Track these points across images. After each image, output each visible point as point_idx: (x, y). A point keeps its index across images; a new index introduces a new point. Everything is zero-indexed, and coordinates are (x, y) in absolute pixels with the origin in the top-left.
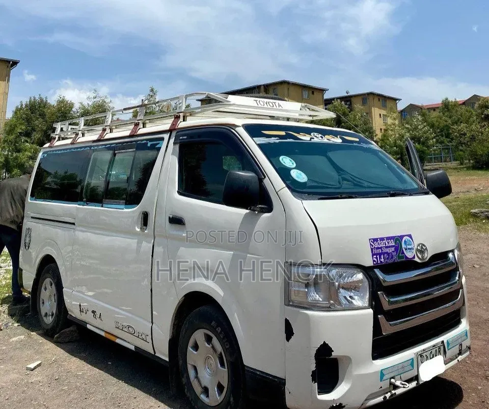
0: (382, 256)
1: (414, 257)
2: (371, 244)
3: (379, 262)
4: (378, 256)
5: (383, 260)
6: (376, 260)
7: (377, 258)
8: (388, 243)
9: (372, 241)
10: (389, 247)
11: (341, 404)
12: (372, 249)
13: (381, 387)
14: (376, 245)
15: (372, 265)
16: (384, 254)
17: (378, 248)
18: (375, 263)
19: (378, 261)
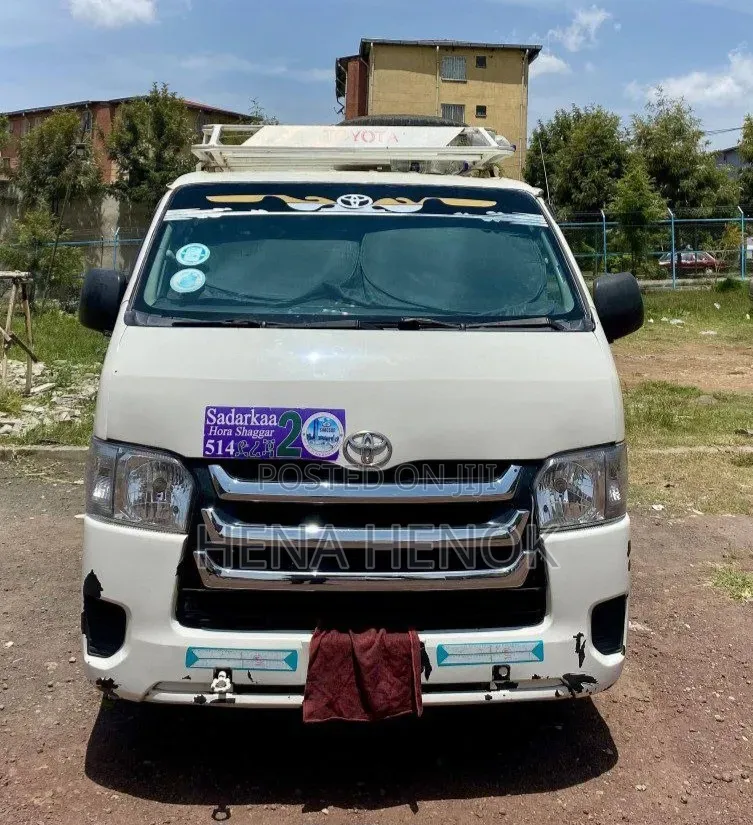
0: (232, 443)
1: (335, 456)
2: (207, 417)
3: (220, 453)
4: (220, 442)
5: (232, 451)
6: (213, 449)
7: (216, 445)
8: (259, 420)
9: (212, 412)
10: (259, 428)
11: (111, 681)
12: (207, 428)
13: (188, 678)
14: (223, 420)
15: (201, 455)
16: (237, 439)
17: (225, 427)
18: (208, 453)
19: (216, 450)
